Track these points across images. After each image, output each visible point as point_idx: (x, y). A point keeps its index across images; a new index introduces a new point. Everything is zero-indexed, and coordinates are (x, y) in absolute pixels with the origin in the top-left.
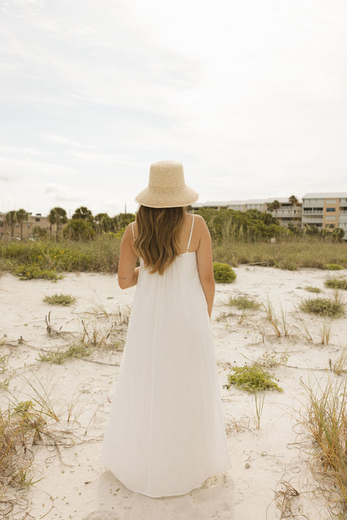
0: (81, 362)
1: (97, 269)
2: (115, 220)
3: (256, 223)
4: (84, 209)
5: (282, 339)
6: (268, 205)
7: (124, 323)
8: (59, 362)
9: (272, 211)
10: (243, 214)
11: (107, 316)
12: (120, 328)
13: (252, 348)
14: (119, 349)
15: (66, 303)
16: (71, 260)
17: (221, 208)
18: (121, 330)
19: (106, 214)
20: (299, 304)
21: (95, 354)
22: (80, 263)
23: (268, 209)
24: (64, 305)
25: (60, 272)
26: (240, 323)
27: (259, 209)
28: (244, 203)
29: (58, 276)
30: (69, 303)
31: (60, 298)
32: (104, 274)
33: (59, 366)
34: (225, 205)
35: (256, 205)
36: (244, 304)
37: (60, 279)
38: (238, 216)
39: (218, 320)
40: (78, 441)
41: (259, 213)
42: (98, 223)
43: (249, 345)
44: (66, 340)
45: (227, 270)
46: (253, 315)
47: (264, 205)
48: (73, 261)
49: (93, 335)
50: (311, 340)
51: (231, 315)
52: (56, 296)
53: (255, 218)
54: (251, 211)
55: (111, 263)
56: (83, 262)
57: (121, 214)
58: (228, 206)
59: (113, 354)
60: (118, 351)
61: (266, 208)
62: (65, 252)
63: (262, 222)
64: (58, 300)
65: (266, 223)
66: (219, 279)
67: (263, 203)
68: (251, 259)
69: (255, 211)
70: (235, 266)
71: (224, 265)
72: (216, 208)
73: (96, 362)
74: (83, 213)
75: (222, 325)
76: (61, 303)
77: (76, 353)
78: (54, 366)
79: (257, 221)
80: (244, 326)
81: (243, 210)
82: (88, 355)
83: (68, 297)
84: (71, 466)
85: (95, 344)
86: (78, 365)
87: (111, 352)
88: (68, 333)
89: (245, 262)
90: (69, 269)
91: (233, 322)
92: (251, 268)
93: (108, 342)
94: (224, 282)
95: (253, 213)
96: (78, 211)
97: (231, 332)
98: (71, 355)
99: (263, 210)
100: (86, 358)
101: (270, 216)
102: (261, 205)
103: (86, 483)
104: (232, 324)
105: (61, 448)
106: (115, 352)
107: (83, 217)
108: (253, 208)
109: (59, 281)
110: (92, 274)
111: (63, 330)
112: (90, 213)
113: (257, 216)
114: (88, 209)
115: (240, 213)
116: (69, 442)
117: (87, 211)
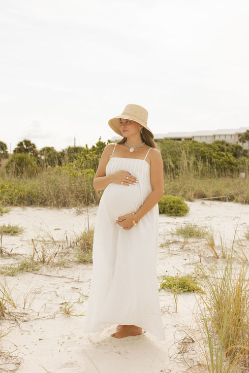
0: (32, 275)
1: (44, 203)
2: (62, 154)
3: (223, 156)
4: (27, 143)
5: (219, 260)
6: (239, 135)
7: (71, 247)
8: (12, 275)
9: (244, 142)
10: (209, 146)
11: (54, 242)
12: (67, 250)
13: (188, 266)
14: (65, 265)
15: (14, 232)
16: (17, 194)
17: (185, 139)
18: (68, 253)
19: (53, 148)
20: (245, 233)
21: (44, 269)
22: (26, 197)
23: (240, 140)
24: (12, 235)
25: (6, 206)
26: (182, 248)
27: (228, 140)
28: (211, 134)
29: (4, 209)
30: (17, 232)
31: (8, 228)
32: (51, 209)
33: (12, 278)
34: (189, 136)
35: (225, 135)
36: (189, 233)
37: (6, 212)
38: (202, 149)
39: (162, 246)
40: (32, 318)
41: (227, 145)
42: (43, 158)
43: (186, 264)
44: (17, 259)
45: (180, 203)
46: (198, 242)
47: (235, 135)
48: (19, 195)
49: (41, 254)
50: (247, 260)
51: (175, 242)
52: (4, 226)
53: (223, 150)
54: (217, 142)
55: (58, 197)
56: (29, 197)
57: (69, 147)
58: (193, 137)
59: (60, 269)
60: (65, 267)
61: (237, 139)
62: (10, 186)
63: (230, 155)
64: (6, 230)
65: (235, 155)
66: (170, 213)
67: (233, 133)
68: (210, 193)
69: (223, 143)
70: (190, 200)
71: (177, 198)
72: (180, 139)
73: (45, 275)
74: (26, 147)
75: (165, 250)
76: (9, 232)
77: (27, 268)
78: (9, 278)
79: (224, 154)
80: (186, 250)
81: (209, 141)
82: (38, 270)
83: (16, 228)
84: (28, 331)
85: (43, 262)
86: (29, 277)
87: (58, 268)
88: (18, 254)
89: (202, 196)
90: (15, 203)
91: (175, 248)
92: (208, 202)
93: (56, 260)
94: (176, 216)
95: (221, 145)
96: (21, 144)
97: (172, 255)
98: (22, 269)
99: (233, 141)
100: (35, 272)
101: (241, 148)
102: (231, 135)
103: (40, 339)
104: (175, 249)
105: (19, 322)
106: (62, 268)
107: (27, 151)
108: (222, 139)
109: (5, 215)
110: (38, 208)
111: (13, 252)
112: (34, 147)
113: (225, 147)
114: (32, 142)
115: (205, 144)
116: (25, 319)
117: (30, 144)
